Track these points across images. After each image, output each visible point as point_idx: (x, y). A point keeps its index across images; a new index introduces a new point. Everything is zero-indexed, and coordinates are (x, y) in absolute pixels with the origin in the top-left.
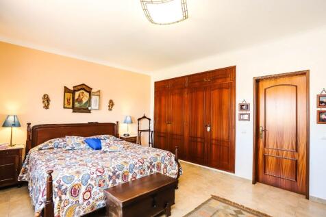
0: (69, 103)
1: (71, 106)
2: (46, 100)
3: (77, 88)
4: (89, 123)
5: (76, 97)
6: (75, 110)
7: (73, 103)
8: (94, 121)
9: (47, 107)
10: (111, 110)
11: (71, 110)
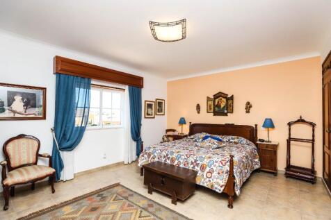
0: (211, 109)
1: (212, 111)
2: (198, 107)
3: (216, 96)
4: (226, 125)
5: (216, 103)
6: (216, 113)
7: (214, 108)
8: (231, 123)
9: (199, 112)
10: (248, 112)
11: (212, 114)
